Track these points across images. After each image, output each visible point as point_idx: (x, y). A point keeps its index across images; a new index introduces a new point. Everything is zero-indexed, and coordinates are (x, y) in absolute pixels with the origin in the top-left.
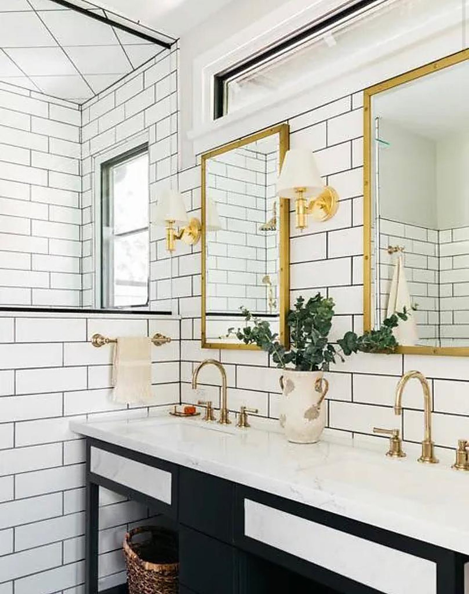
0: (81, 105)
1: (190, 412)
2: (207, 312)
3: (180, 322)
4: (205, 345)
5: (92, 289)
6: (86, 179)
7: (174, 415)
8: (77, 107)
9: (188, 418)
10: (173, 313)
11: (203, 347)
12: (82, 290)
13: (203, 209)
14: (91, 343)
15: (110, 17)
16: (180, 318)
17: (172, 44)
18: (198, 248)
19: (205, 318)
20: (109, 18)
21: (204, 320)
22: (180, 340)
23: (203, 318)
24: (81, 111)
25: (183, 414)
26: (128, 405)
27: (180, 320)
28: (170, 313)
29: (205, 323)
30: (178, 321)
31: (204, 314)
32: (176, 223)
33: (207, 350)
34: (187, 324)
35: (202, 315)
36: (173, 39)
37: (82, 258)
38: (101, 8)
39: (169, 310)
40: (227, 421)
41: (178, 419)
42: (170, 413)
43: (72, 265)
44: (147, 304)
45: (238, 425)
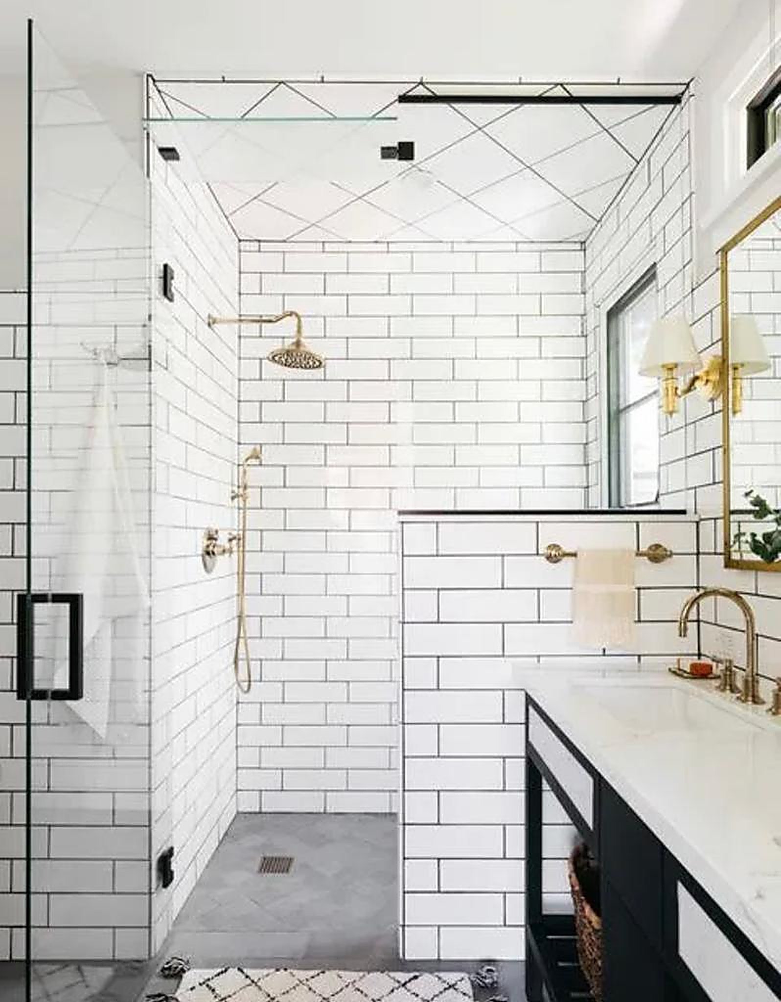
0: (584, 242)
1: (700, 673)
2: (732, 508)
3: (698, 527)
4: (729, 564)
5: (597, 484)
6: (591, 338)
7: (674, 673)
8: (578, 246)
9: (694, 681)
10: (688, 512)
11: (726, 566)
12: (588, 487)
13: (724, 339)
14: (543, 558)
15: (576, 91)
16: (697, 520)
17: (683, 93)
18: (719, 405)
19: (729, 517)
20: (574, 95)
21: (727, 521)
22: (698, 554)
23: (727, 517)
24: (585, 250)
25: (688, 673)
26: (604, 650)
27: (698, 523)
28: (683, 512)
29: (730, 525)
30: (695, 524)
31: (728, 513)
32: (679, 368)
33: (735, 571)
34: (707, 527)
35: (725, 512)
36: (681, 84)
37: (587, 444)
38: (557, 84)
39: (682, 508)
40: (756, 700)
41: (678, 681)
42: (670, 670)
43: (575, 455)
44: (656, 500)
45: (770, 710)
